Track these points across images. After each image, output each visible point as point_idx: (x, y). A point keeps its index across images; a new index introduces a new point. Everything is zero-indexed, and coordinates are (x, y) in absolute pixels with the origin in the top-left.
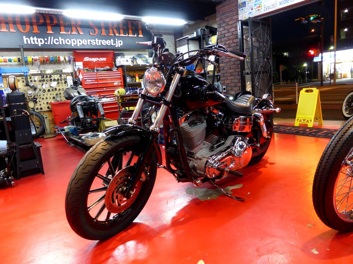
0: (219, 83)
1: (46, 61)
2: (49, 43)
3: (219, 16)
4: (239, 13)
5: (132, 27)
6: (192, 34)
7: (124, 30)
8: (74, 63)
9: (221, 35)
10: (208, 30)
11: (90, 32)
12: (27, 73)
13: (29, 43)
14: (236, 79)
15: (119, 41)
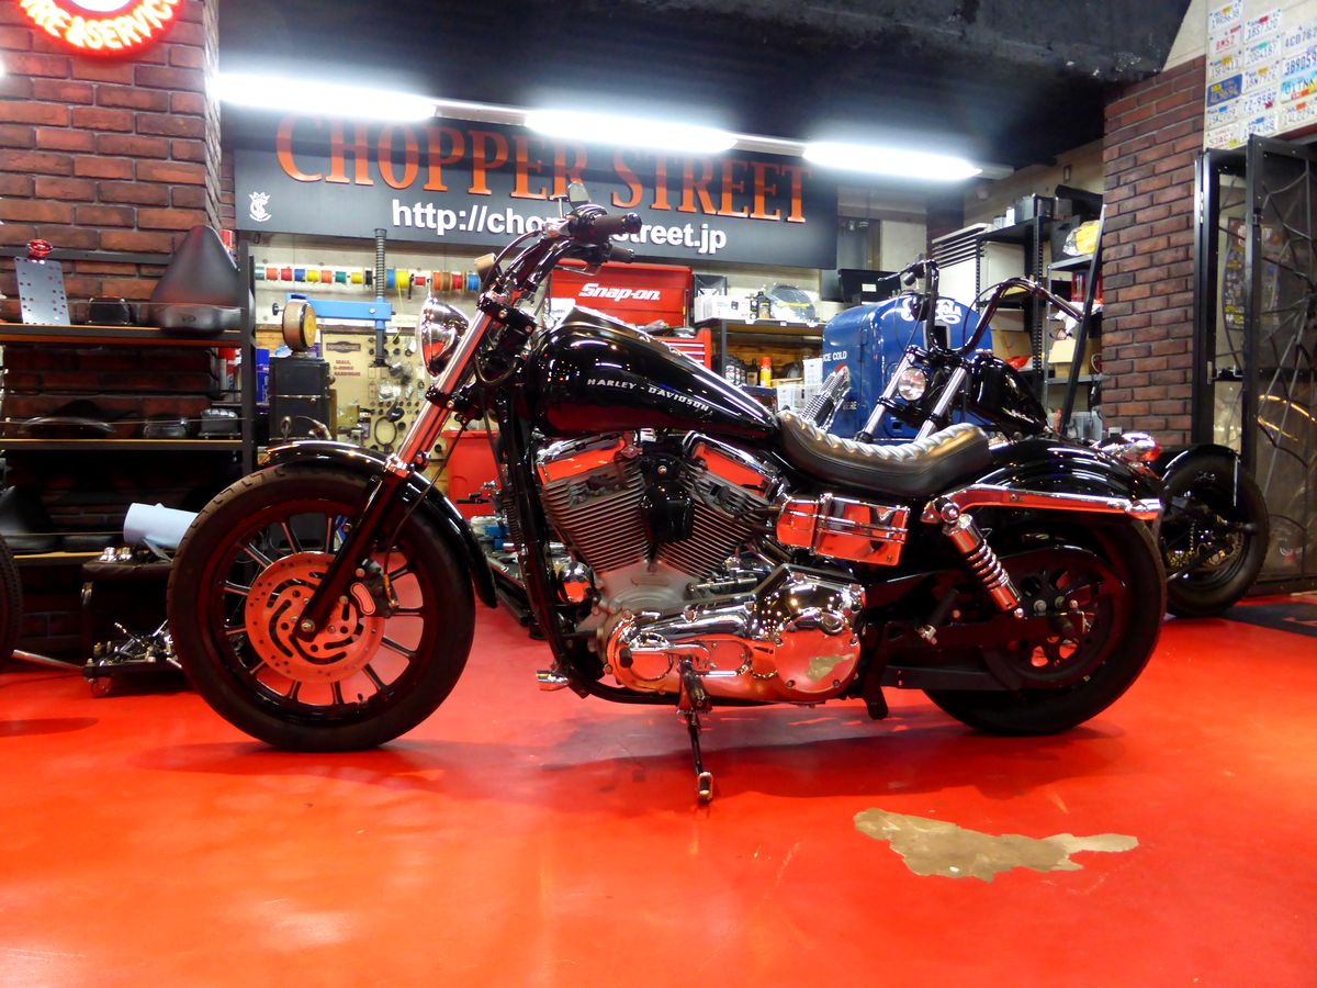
0: (1094, 413)
1: (454, 287)
2: (471, 228)
3: (1116, 139)
4: (1206, 124)
5: (768, 183)
6: (998, 217)
7: (735, 192)
8: (546, 300)
9: (1119, 214)
10: (1064, 200)
11: (615, 194)
12: (384, 321)
13: (408, 222)
14: (1172, 399)
15: (714, 233)
